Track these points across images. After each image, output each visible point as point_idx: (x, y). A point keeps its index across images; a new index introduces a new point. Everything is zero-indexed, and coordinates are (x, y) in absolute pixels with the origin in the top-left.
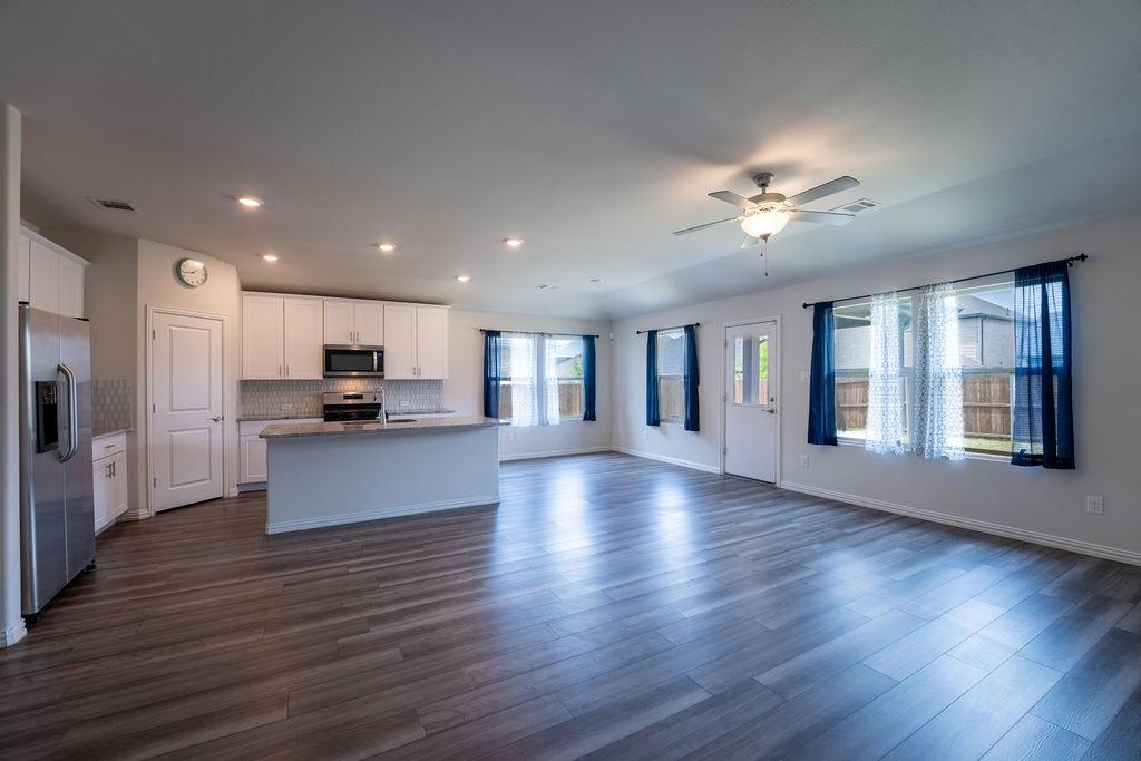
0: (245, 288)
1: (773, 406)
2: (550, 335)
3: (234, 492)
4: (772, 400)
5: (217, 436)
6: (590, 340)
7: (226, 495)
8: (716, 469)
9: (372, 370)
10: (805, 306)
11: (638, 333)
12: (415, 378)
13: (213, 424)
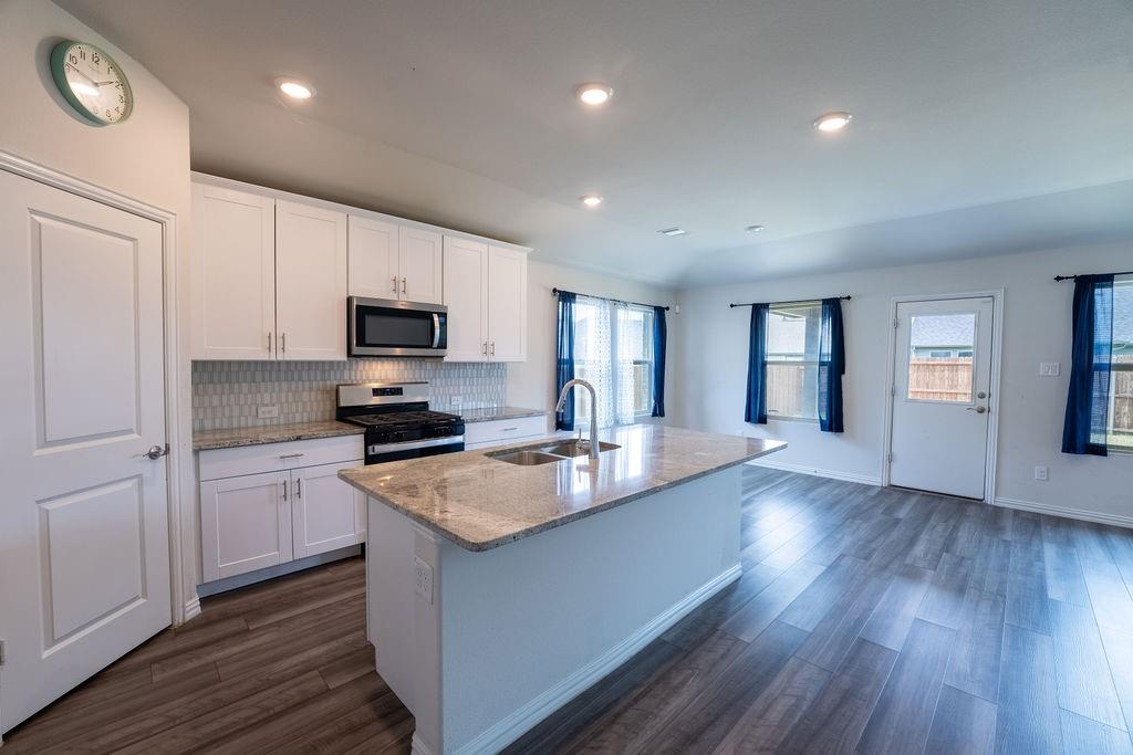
0: (201, 166)
1: (983, 403)
2: (626, 304)
3: (193, 608)
4: (982, 396)
5: (155, 493)
6: (660, 312)
7: (179, 620)
8: (877, 480)
9: (431, 347)
10: (1058, 279)
11: (732, 306)
12: (485, 359)
13: (147, 468)
